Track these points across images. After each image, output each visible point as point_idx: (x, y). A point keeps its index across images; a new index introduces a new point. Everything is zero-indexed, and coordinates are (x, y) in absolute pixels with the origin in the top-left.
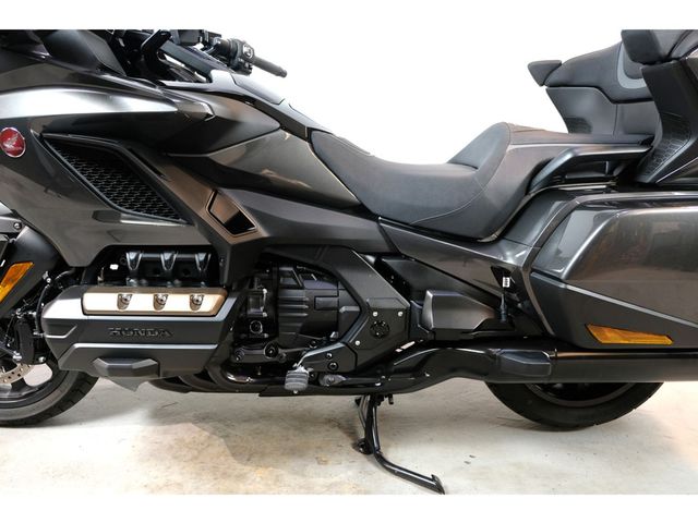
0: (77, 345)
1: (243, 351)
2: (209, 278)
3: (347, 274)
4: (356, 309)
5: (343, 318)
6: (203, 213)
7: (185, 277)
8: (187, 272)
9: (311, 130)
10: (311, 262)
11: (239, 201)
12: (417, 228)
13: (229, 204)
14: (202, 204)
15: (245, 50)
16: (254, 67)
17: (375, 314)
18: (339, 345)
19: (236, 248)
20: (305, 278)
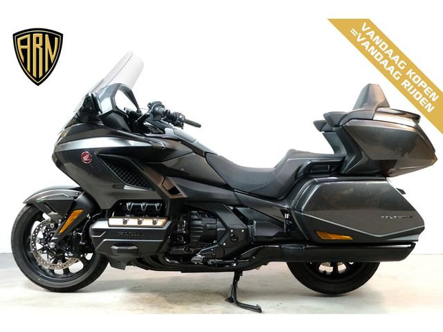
0: (105, 240)
1: (174, 249)
2: (161, 214)
3: (220, 214)
4: (224, 229)
5: (218, 233)
6: (160, 186)
7: (150, 213)
8: (151, 211)
9: (206, 153)
10: (205, 209)
11: (175, 182)
12: (250, 194)
13: (170, 183)
14: (159, 182)
15: (181, 117)
16: (185, 124)
17: (232, 231)
18: (217, 245)
19: (173, 200)
20: (202, 216)
